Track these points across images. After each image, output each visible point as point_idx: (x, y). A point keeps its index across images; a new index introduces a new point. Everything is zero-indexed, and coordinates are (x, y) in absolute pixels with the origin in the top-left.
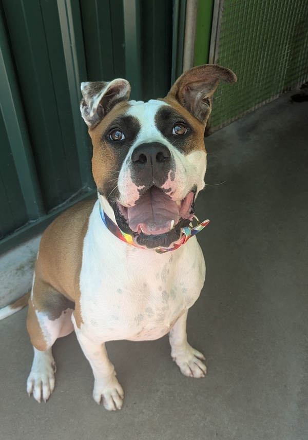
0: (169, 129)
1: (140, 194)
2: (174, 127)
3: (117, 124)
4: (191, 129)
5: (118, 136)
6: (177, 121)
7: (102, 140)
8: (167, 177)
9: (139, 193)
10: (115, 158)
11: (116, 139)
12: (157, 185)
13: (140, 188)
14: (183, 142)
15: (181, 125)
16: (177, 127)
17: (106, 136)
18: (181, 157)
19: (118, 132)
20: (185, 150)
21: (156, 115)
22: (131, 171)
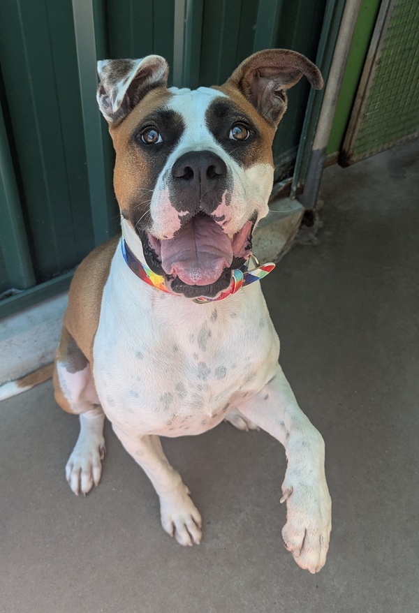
0: (225, 131)
1: (181, 223)
2: (232, 128)
3: (153, 120)
4: (255, 132)
5: (153, 136)
6: (237, 119)
7: (130, 142)
8: (221, 200)
9: (180, 220)
10: (148, 168)
11: (149, 141)
12: (206, 211)
13: (183, 214)
14: (243, 150)
15: (242, 125)
16: (237, 128)
17: (136, 137)
18: (239, 173)
19: (153, 131)
20: (245, 162)
21: (207, 111)
22: (171, 189)
